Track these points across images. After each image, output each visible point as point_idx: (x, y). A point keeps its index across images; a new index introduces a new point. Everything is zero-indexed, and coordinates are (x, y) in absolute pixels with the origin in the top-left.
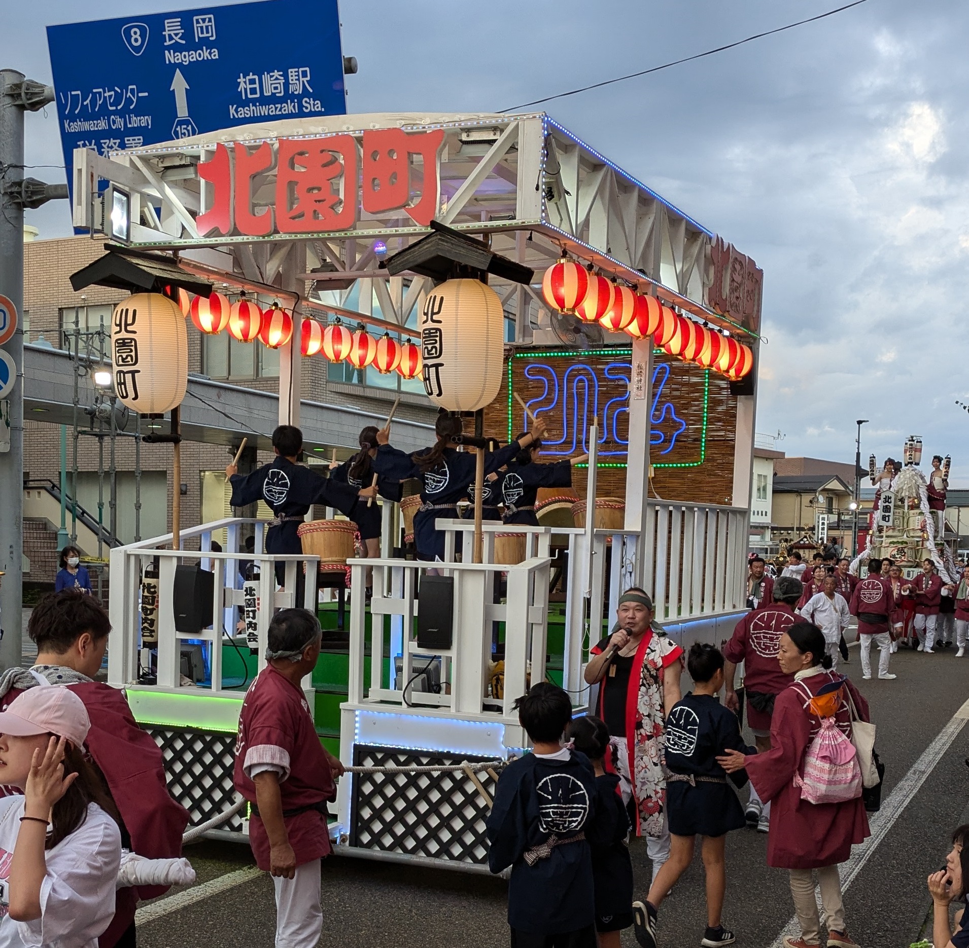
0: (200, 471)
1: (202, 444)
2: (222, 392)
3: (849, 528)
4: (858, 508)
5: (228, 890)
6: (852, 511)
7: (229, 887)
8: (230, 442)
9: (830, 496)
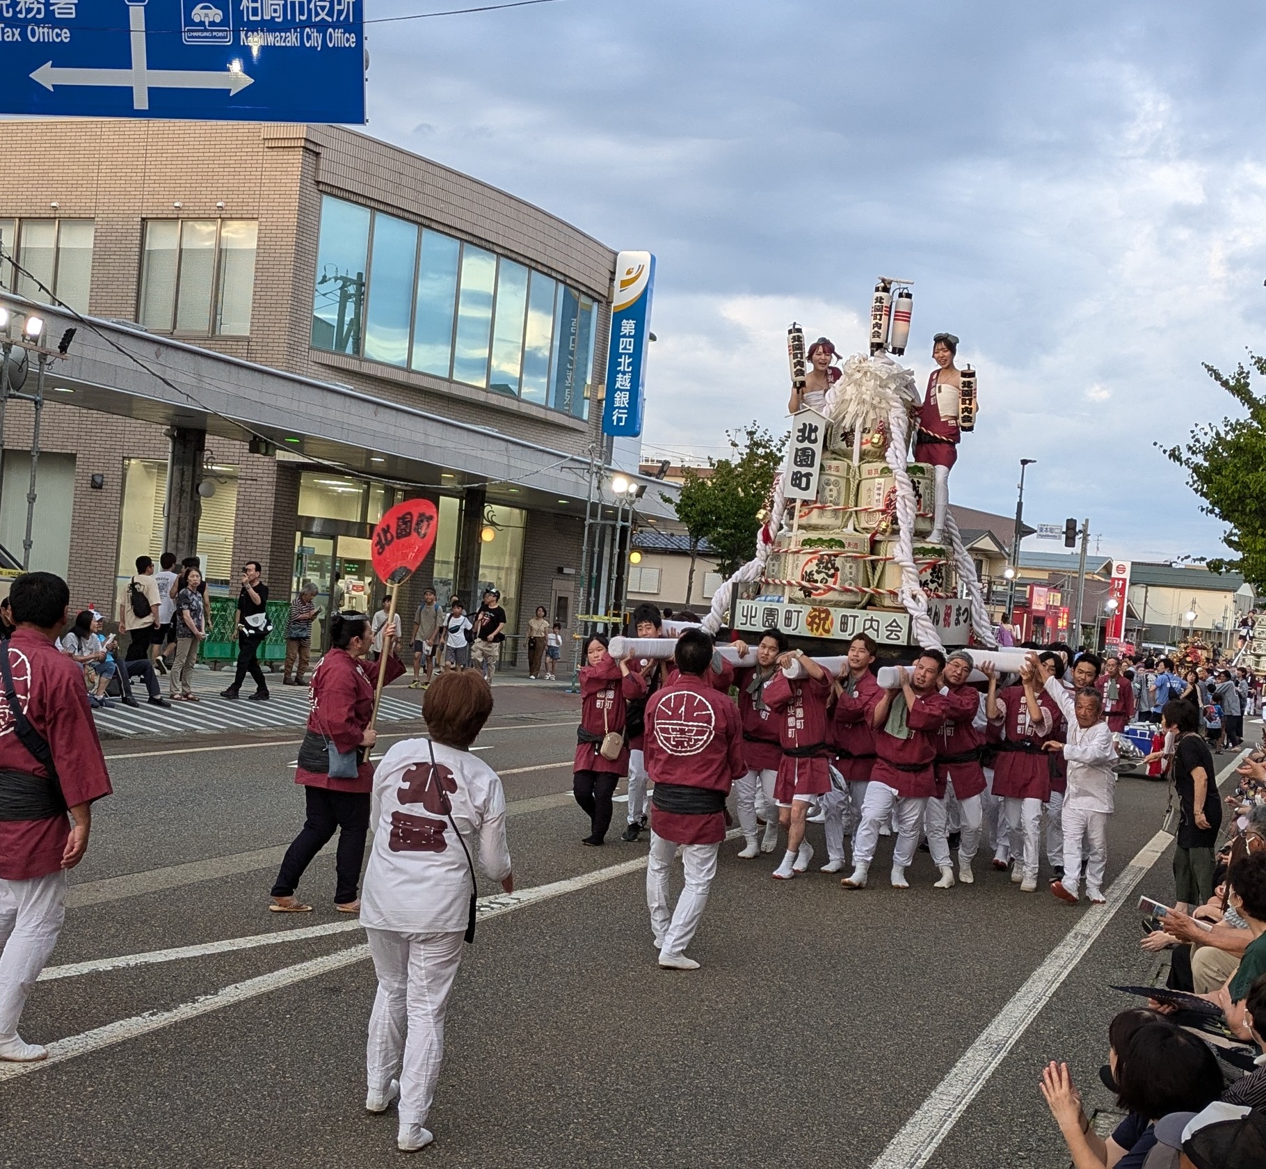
0: (124, 458)
1: (128, 420)
2: (162, 349)
3: (1002, 603)
4: (1015, 577)
5: (119, 1044)
6: (1007, 579)
7: (120, 1039)
8: (168, 419)
9: (980, 558)
